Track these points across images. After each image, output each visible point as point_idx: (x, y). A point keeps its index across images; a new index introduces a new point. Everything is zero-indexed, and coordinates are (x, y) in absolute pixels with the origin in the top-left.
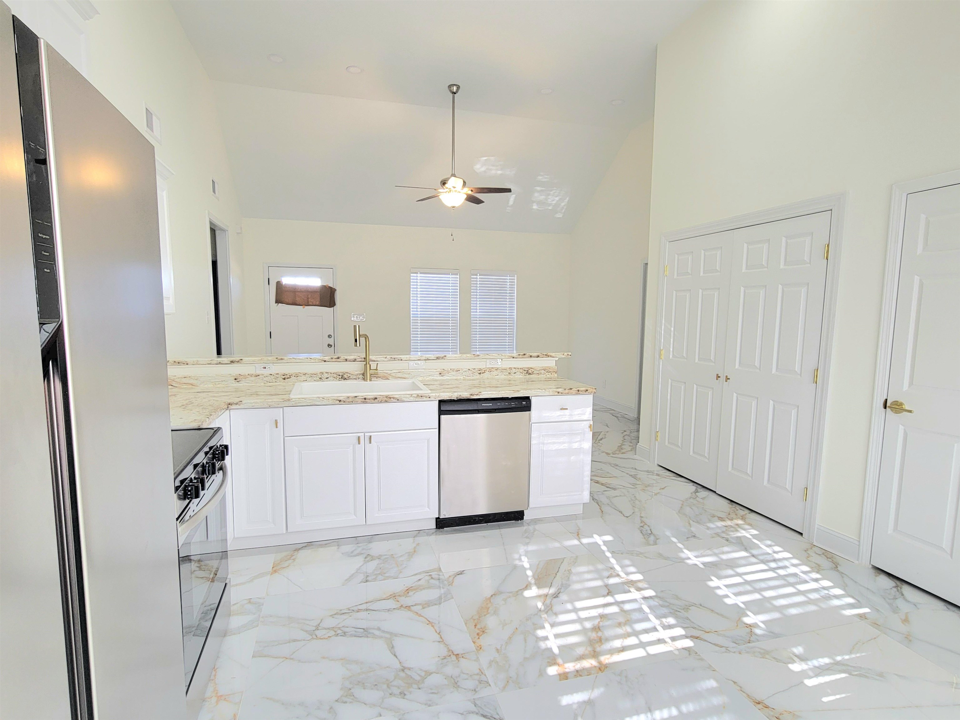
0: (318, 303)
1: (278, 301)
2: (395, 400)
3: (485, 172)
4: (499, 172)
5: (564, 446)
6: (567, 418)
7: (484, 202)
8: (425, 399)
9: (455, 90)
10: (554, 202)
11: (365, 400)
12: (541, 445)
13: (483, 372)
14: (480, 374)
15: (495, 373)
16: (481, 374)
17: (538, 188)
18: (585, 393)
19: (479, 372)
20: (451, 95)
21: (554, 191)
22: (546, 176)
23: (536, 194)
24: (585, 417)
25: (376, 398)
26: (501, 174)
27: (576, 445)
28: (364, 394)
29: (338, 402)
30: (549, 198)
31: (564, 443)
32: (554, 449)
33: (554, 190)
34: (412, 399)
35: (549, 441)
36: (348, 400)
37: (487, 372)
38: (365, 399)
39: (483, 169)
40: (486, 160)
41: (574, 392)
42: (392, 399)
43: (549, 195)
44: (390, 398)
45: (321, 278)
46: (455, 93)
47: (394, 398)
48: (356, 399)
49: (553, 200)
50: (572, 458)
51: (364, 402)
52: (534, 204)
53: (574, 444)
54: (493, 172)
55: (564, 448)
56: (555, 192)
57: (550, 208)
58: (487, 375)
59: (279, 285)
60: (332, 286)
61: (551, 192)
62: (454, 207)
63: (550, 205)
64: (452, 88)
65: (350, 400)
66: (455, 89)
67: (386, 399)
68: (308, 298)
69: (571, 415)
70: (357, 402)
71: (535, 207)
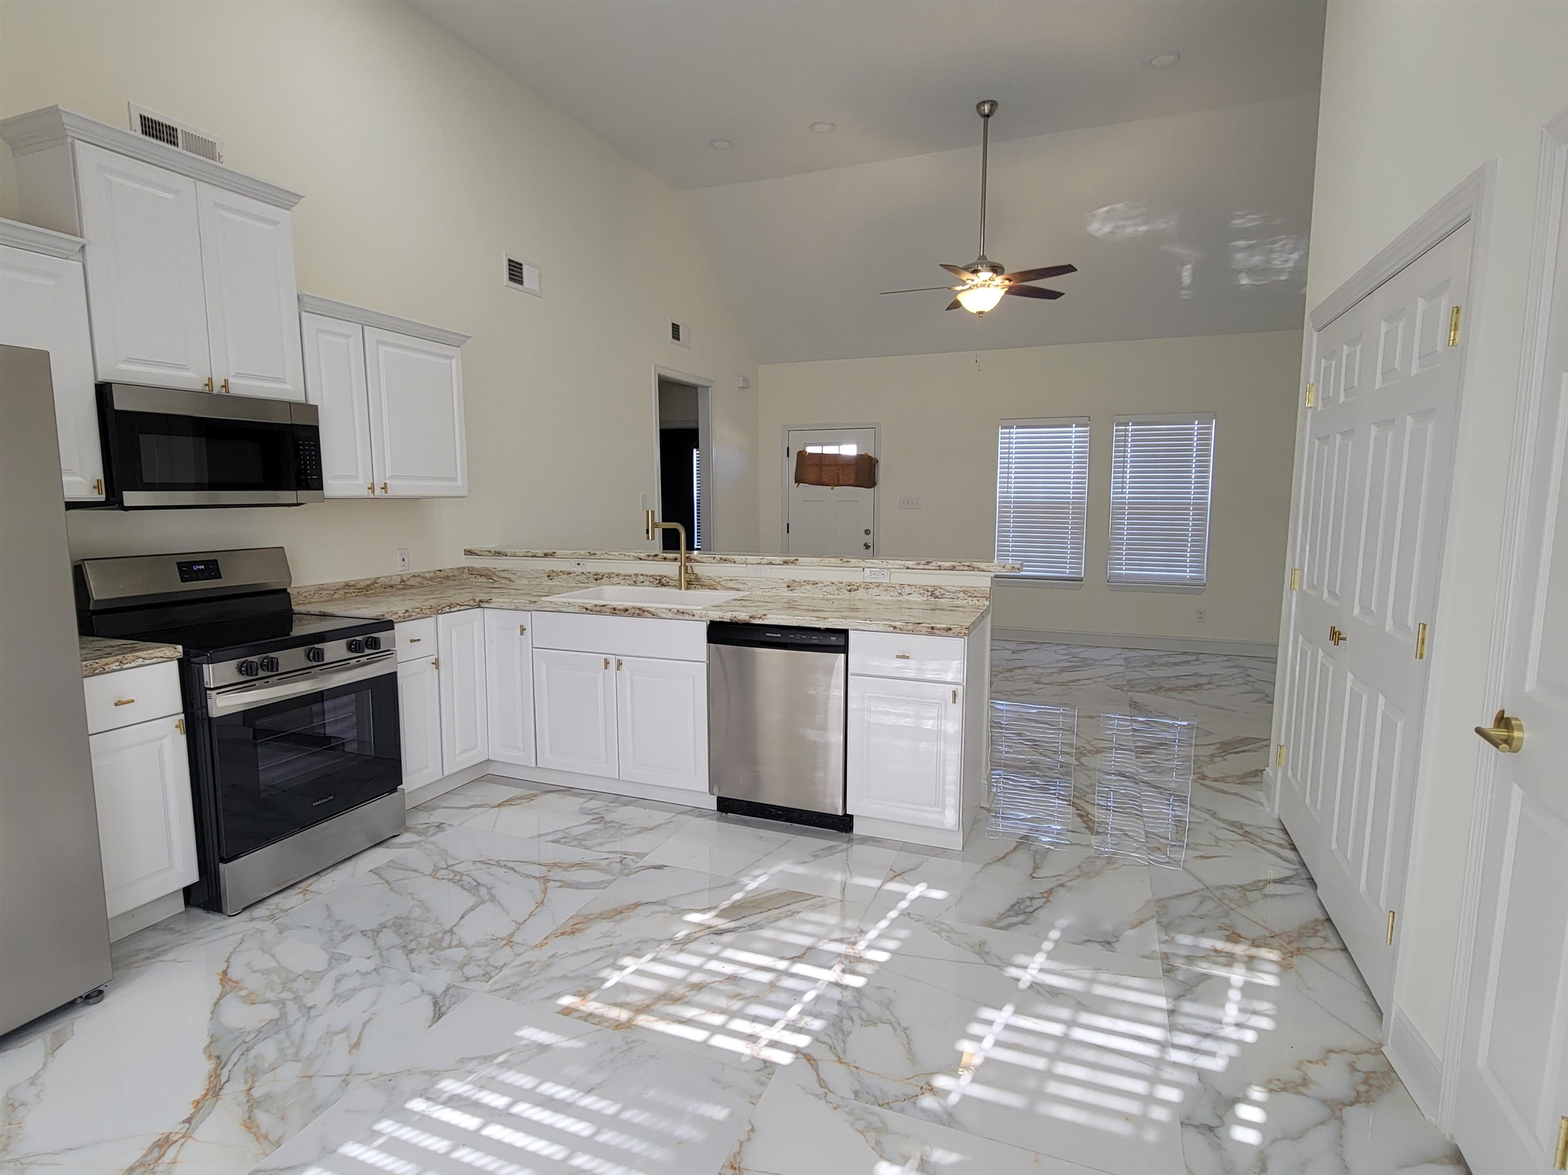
0: (852, 481)
1: (798, 480)
2: (649, 615)
3: (1111, 233)
4: (1143, 228)
5: (905, 722)
6: (911, 675)
7: (1063, 294)
8: (687, 617)
9: (987, 111)
10: (1290, 264)
11: (614, 611)
12: (866, 713)
13: (856, 588)
14: (850, 591)
15: (876, 591)
16: (852, 592)
17: (1241, 243)
18: (945, 633)
19: (849, 588)
20: (982, 120)
21: (1283, 242)
22: (1252, 217)
23: (1239, 256)
24: (949, 677)
25: (627, 610)
26: (1148, 231)
27: (929, 724)
28: (615, 604)
29: (584, 610)
30: (1275, 259)
31: (908, 716)
32: (888, 723)
33: (1281, 240)
34: (670, 615)
35: (880, 709)
36: (595, 609)
37: (861, 590)
38: (614, 609)
39: (1107, 229)
40: (1106, 211)
41: (924, 630)
42: (646, 613)
43: (1271, 252)
44: (644, 611)
45: (857, 443)
46: (988, 116)
47: (648, 612)
48: (605, 609)
49: (1287, 261)
50: (923, 745)
51: (613, 613)
52: (1242, 275)
53: (926, 721)
54: (1130, 230)
55: (906, 725)
56: (1285, 245)
57: (1283, 278)
58: (861, 593)
59: (802, 455)
60: (873, 456)
61: (1276, 246)
62: (980, 313)
63: (1280, 272)
64: (982, 108)
65: (598, 609)
66: (987, 108)
67: (638, 611)
68: (839, 475)
69: (919, 669)
70: (606, 612)
71: (1245, 281)
